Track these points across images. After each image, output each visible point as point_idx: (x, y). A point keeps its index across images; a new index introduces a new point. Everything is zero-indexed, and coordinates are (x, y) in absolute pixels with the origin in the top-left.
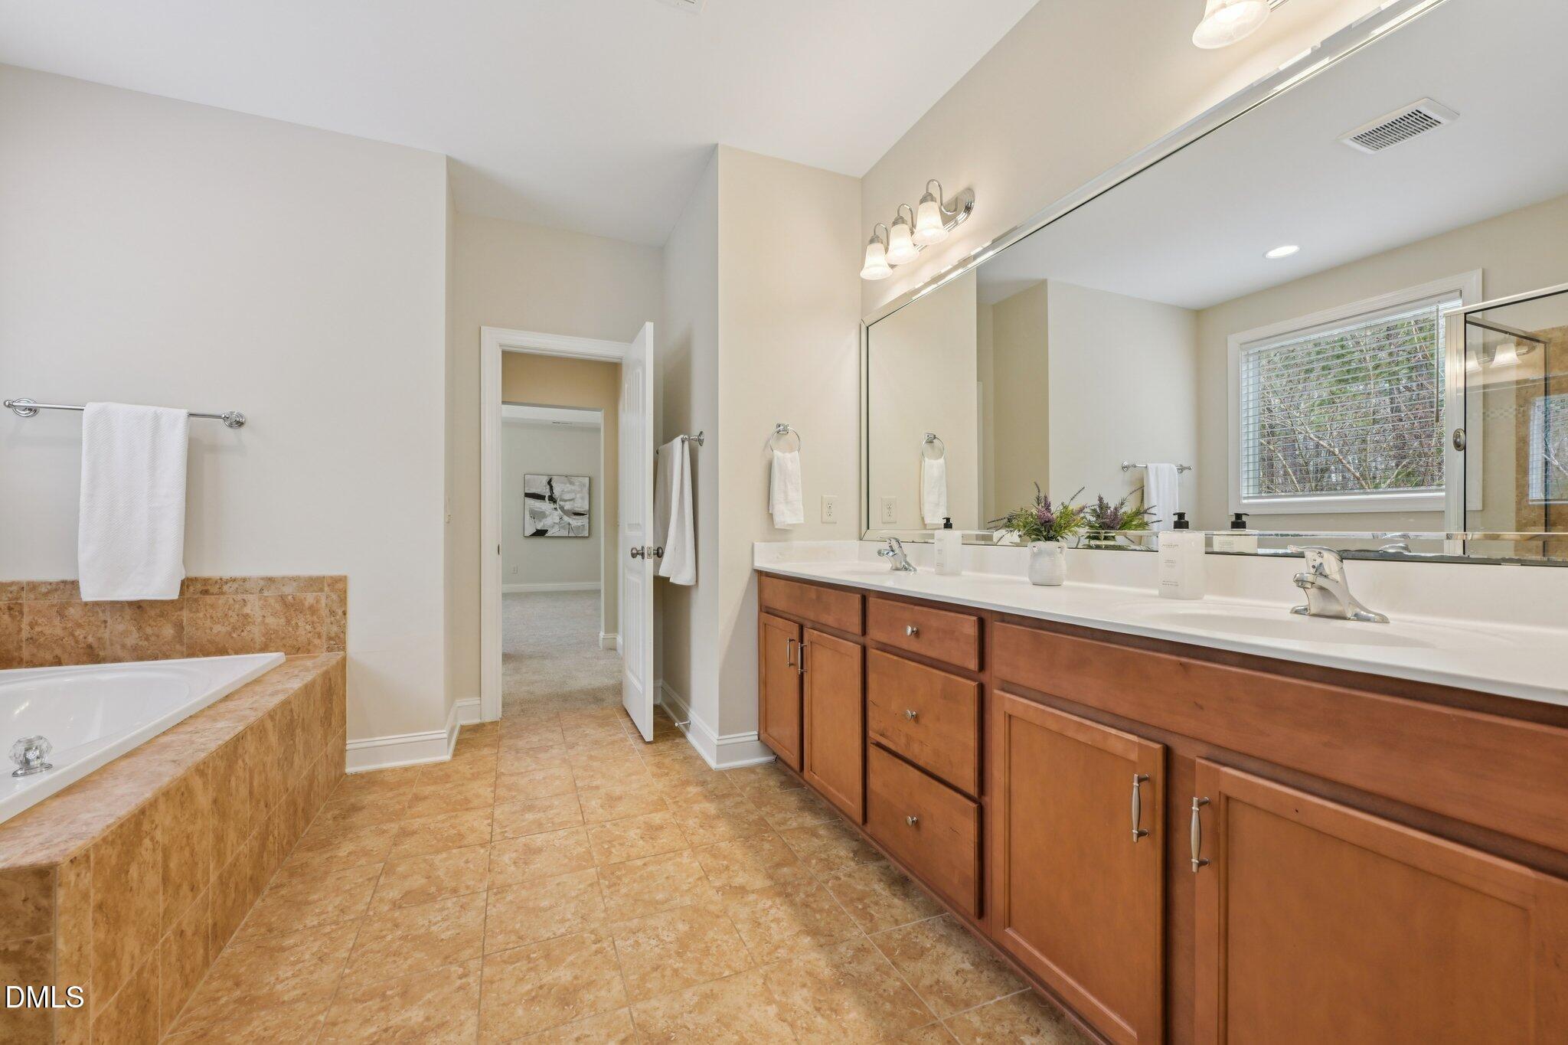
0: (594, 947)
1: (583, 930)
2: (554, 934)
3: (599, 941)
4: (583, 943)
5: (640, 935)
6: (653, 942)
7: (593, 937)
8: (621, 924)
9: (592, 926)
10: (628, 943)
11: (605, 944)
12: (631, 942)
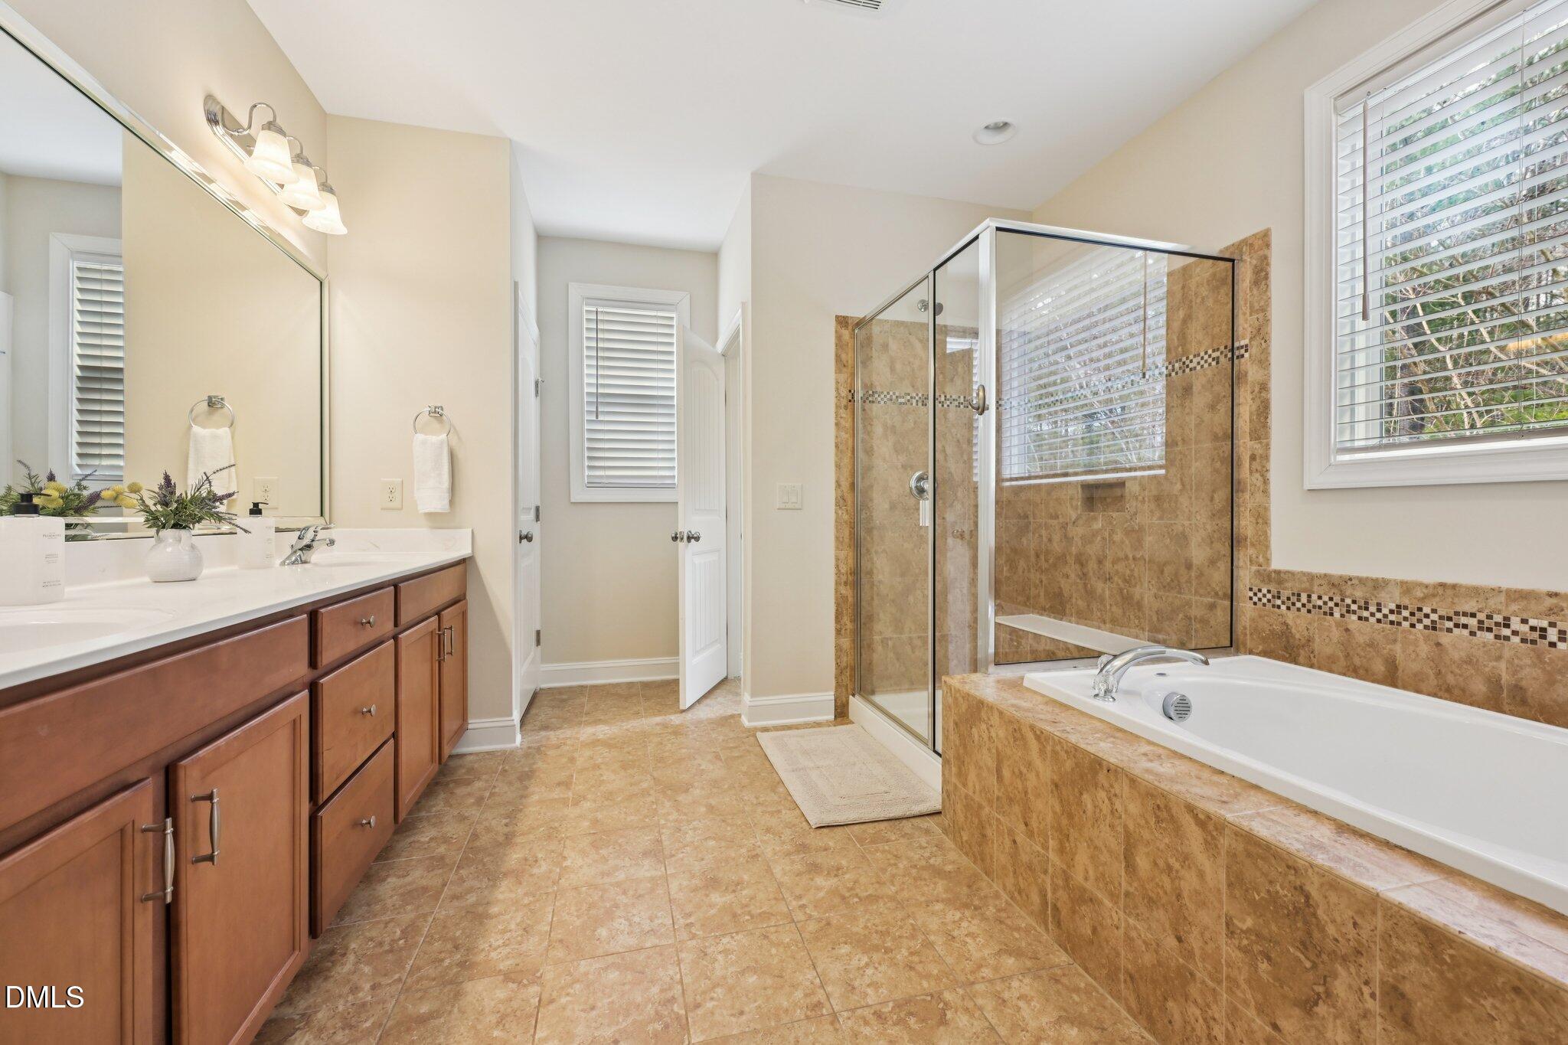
0: (692, 920)
1: (704, 939)
2: (732, 937)
3: (687, 925)
4: (703, 925)
5: (647, 928)
6: (636, 919)
7: (693, 930)
8: (664, 942)
9: (694, 942)
10: (660, 921)
11: (682, 922)
12: (657, 922)
